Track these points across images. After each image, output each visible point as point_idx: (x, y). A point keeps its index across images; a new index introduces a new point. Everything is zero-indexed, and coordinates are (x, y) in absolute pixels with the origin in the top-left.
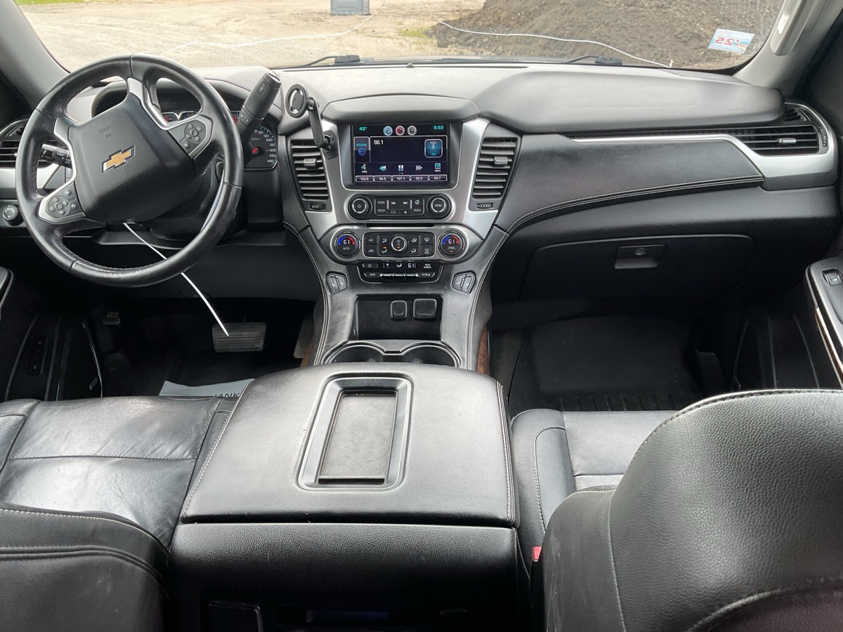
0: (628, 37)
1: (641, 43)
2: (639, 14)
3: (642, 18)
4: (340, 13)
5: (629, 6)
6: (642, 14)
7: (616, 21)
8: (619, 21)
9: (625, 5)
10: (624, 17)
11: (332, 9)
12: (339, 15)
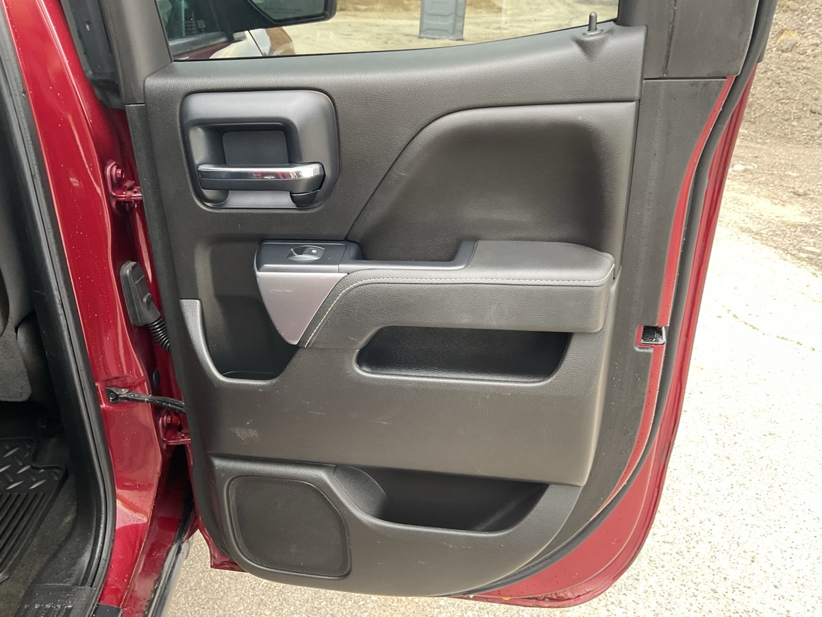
0: (782, 96)
1: (801, 107)
2: (799, 65)
3: (805, 71)
4: (429, 36)
5: (783, 51)
6: (804, 64)
7: (766, 72)
8: (769, 74)
9: (778, 50)
10: (779, 68)
11: (421, 31)
12: (428, 38)
